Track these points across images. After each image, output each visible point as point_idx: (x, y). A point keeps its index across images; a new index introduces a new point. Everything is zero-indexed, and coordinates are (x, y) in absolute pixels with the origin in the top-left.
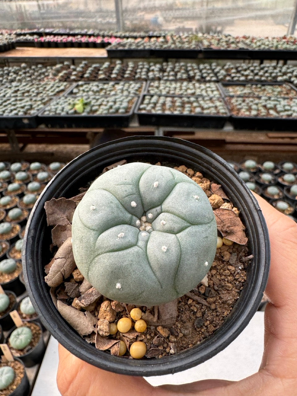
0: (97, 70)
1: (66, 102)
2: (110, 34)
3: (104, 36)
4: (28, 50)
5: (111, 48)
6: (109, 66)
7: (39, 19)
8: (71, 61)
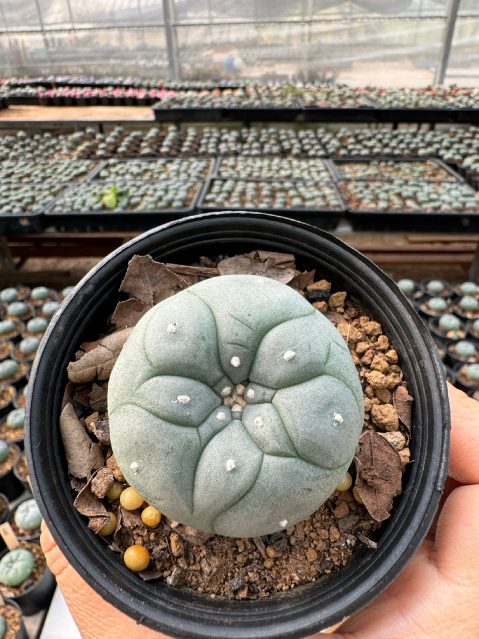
0: (138, 141)
1: (89, 191)
2: (159, 84)
3: (149, 88)
4: (29, 110)
5: (160, 106)
6: (157, 134)
7: (45, 61)
8: (97, 127)
